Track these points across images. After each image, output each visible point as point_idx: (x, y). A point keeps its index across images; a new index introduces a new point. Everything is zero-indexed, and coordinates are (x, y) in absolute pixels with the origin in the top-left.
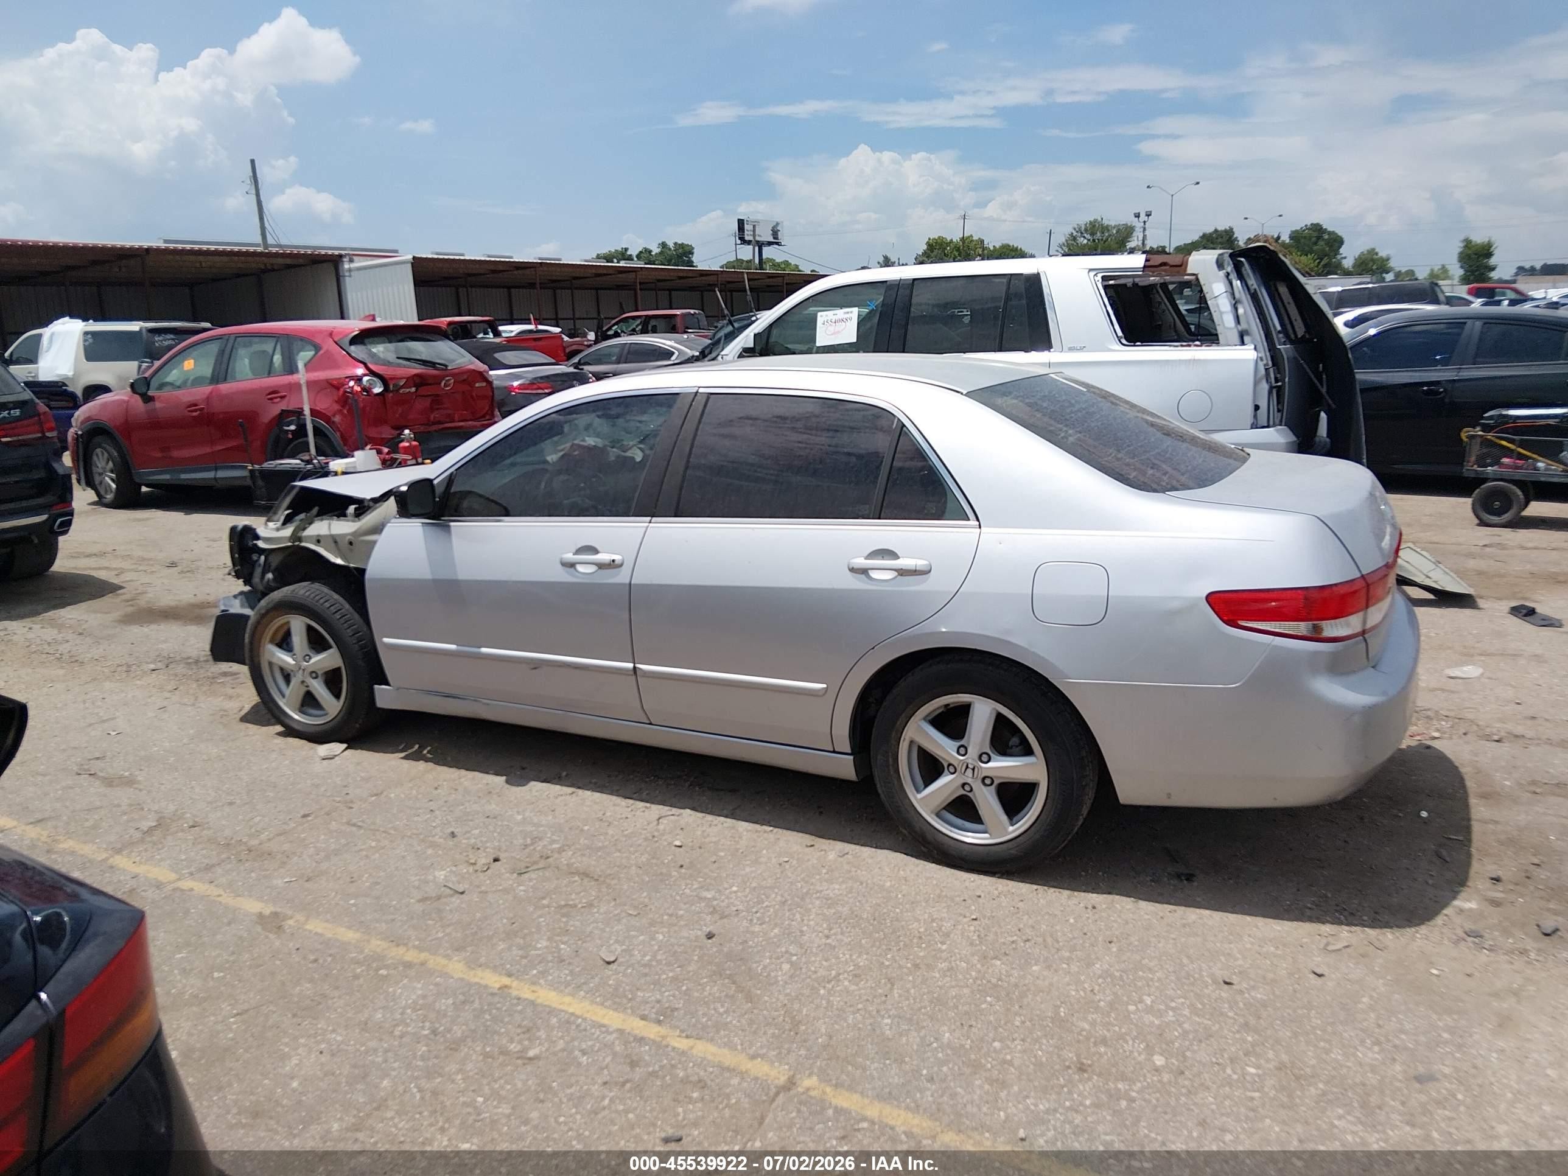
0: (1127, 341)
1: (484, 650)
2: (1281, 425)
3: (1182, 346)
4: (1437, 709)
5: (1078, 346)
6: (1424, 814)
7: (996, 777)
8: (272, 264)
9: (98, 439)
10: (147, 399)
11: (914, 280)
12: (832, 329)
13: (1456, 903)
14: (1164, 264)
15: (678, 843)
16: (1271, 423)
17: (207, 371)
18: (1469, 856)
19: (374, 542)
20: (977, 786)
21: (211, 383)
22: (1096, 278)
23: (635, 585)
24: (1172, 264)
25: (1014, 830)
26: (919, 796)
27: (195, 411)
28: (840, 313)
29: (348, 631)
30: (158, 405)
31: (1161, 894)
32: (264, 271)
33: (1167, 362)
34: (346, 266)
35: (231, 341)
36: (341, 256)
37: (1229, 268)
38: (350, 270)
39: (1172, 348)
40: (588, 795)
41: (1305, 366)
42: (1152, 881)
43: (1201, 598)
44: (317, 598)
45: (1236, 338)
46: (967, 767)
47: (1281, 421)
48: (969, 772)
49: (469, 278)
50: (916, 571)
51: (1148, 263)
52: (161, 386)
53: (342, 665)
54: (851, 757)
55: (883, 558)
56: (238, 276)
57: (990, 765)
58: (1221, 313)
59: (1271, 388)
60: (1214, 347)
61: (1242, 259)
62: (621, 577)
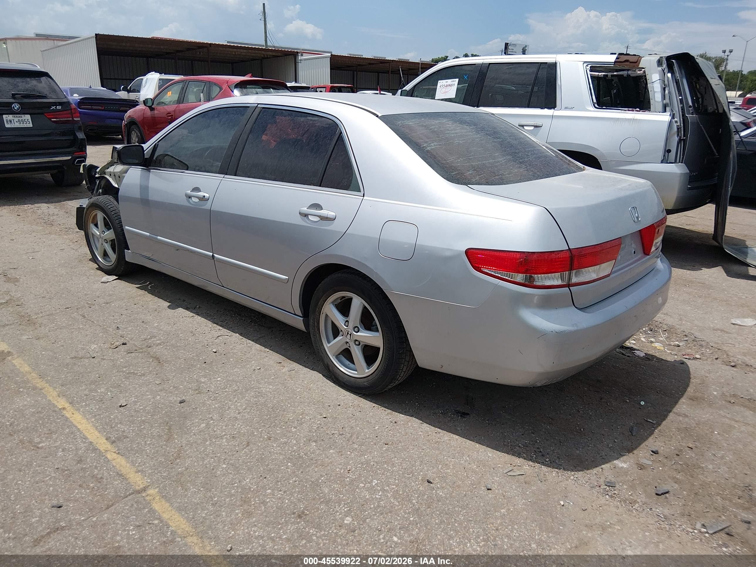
0: (598, 105)
1: (159, 237)
2: (682, 163)
3: (629, 110)
4: (708, 341)
5: (570, 106)
6: (642, 403)
7: (361, 341)
8: (267, 55)
9: (133, 127)
10: (152, 109)
11: (490, 64)
12: (444, 90)
13: (616, 462)
14: (627, 61)
15: (215, 350)
16: (678, 161)
17: (176, 97)
18: (652, 433)
19: (124, 176)
20: (352, 344)
21: (177, 103)
22: (587, 68)
23: (212, 211)
24: (631, 61)
25: (368, 372)
26: (329, 345)
27: (170, 116)
28: (449, 81)
29: (117, 221)
30: (156, 112)
31: (439, 422)
32: (264, 58)
33: (618, 119)
34: (300, 58)
35: (187, 83)
36: (298, 52)
37: (665, 66)
38: (301, 60)
39: (623, 111)
40: (199, 319)
41: (703, 128)
42: (442, 413)
43: (463, 251)
44: (108, 204)
45: (660, 107)
46: (348, 333)
47: (682, 161)
48: (349, 335)
49: (359, 67)
50: (327, 218)
51: (618, 60)
52: (159, 104)
53: (115, 238)
54: (302, 319)
55: (316, 209)
56: (253, 60)
57: (358, 334)
58: (654, 92)
59: (680, 141)
60: (647, 112)
61: (673, 61)
62: (207, 206)
